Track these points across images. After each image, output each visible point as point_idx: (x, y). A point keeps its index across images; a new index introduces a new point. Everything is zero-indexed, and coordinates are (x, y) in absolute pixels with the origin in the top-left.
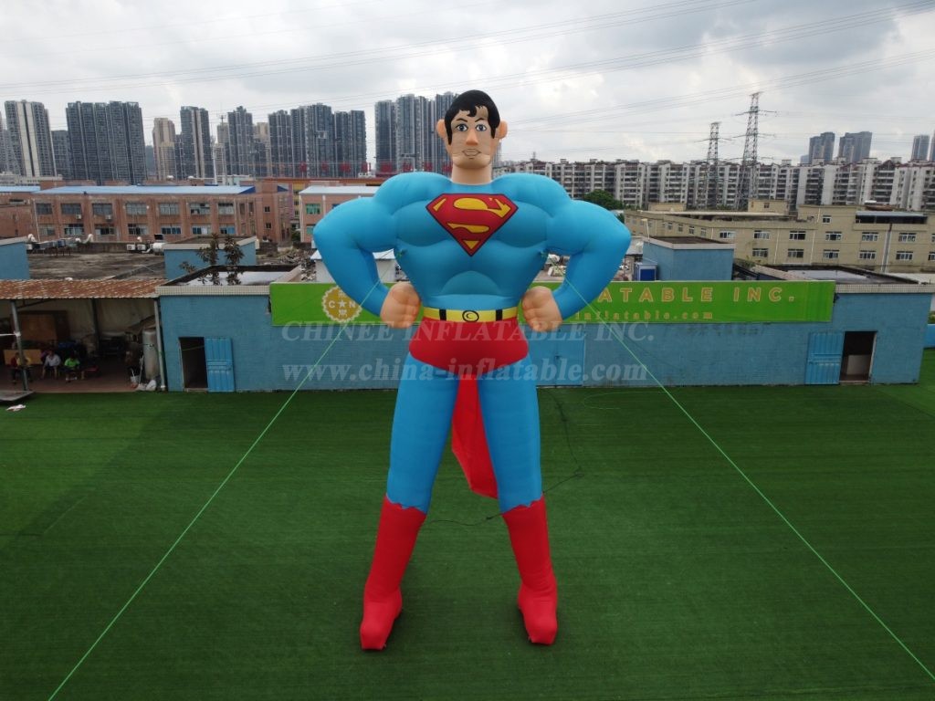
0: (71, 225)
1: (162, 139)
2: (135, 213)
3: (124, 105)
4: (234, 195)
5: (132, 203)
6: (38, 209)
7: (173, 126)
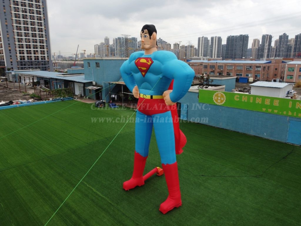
0: (211, 72)
1: (255, 46)
2: (229, 69)
3: (244, 35)
4: (262, 64)
5: (229, 66)
6: (204, 67)
7: (259, 41)
